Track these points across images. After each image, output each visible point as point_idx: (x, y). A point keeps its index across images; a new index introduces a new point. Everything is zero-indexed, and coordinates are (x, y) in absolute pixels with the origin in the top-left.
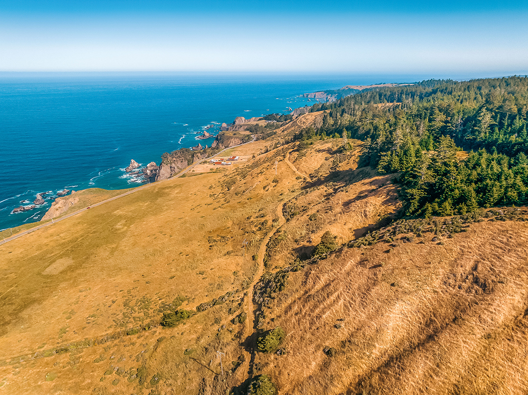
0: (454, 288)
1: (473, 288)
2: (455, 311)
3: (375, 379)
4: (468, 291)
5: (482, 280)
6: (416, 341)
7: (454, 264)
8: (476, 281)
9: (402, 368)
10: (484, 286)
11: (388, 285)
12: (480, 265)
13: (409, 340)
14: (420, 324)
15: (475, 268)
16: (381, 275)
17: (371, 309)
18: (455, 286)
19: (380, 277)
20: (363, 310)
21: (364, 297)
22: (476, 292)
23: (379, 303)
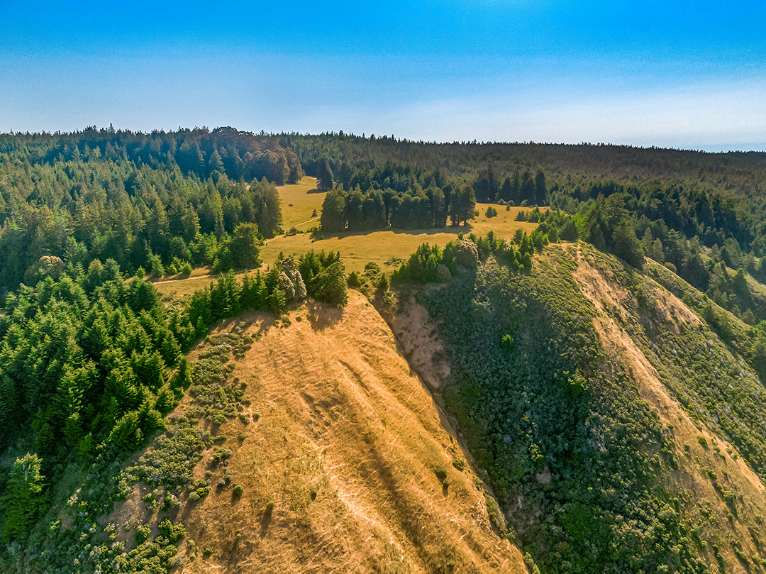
0: (326, 431)
1: (332, 412)
2: (356, 438)
3: (430, 548)
4: (334, 418)
5: (329, 400)
6: (384, 492)
7: (294, 415)
8: (326, 405)
9: (420, 510)
10: (335, 401)
11: (313, 504)
12: (308, 393)
13: (381, 501)
14: (362, 483)
15: (309, 399)
16: (291, 512)
17: (347, 542)
18: (324, 429)
19: (293, 515)
20: (345, 555)
21: (324, 549)
22: (338, 411)
23: (339, 524)
